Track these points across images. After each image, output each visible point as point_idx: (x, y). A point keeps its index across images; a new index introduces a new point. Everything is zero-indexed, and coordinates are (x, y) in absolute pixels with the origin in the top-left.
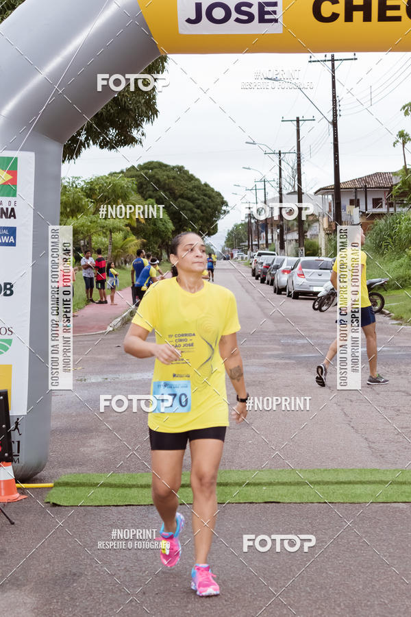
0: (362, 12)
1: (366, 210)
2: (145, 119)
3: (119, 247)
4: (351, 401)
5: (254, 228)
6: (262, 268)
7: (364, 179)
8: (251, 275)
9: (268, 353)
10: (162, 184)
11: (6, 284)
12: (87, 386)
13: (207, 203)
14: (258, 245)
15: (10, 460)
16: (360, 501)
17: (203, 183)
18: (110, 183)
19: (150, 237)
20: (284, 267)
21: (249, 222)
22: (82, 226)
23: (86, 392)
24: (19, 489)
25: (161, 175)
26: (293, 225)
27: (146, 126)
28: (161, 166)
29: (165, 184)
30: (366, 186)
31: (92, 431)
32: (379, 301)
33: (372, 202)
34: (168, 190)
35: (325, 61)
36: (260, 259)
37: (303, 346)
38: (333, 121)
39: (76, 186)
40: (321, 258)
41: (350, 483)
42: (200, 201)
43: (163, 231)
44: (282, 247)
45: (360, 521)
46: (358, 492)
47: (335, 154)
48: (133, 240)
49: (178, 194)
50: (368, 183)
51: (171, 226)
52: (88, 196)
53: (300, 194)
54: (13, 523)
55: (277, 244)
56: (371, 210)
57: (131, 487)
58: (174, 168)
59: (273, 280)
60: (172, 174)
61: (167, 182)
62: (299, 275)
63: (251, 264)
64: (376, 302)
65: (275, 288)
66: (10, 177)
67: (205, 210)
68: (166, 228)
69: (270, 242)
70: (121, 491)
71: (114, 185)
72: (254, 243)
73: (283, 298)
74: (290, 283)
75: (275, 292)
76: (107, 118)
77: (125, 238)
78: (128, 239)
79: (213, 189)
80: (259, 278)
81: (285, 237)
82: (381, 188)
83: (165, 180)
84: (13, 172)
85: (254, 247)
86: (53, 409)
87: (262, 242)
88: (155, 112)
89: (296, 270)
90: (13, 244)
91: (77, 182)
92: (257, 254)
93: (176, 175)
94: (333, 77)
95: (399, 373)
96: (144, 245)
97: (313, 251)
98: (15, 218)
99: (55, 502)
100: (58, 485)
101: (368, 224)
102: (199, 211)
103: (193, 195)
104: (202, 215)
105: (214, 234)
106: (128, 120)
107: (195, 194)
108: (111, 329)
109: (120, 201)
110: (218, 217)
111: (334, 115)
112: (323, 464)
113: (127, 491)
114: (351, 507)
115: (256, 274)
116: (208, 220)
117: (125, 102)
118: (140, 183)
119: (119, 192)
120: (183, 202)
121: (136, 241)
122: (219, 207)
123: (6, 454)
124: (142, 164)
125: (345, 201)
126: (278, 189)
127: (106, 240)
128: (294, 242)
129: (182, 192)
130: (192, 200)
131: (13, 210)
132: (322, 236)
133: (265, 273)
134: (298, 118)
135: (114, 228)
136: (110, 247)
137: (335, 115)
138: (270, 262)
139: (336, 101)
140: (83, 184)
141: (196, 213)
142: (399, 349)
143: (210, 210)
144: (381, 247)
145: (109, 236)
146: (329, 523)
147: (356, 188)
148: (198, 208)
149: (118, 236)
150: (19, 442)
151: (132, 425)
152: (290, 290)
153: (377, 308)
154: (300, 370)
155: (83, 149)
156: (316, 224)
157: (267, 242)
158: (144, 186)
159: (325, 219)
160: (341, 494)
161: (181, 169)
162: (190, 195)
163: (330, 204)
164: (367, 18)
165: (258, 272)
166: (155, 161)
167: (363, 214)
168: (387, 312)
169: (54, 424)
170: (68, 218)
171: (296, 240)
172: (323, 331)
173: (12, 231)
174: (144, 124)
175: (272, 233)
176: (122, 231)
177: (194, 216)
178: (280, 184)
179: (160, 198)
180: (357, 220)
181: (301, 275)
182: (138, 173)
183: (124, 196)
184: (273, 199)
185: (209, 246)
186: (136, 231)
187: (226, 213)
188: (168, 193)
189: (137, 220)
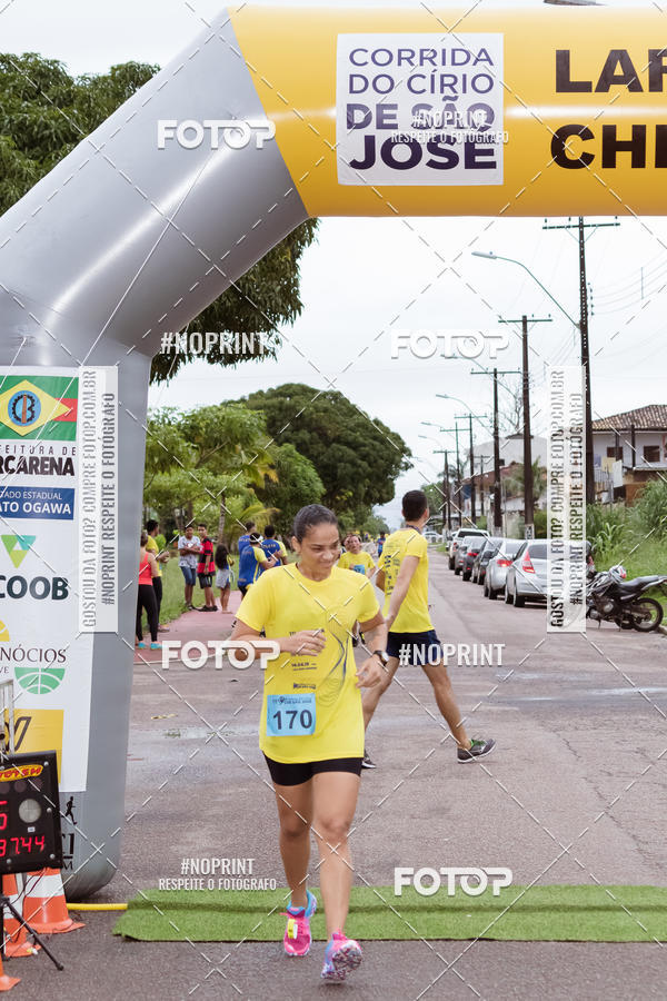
0: (630, 153)
1: (634, 465)
2: (281, 317)
3: (236, 519)
4: (610, 774)
5: (453, 492)
6: (466, 556)
7: (631, 416)
8: (447, 567)
9: (476, 694)
10: (307, 419)
11: (56, 580)
12: (183, 744)
13: (378, 451)
14: (459, 520)
15: (58, 865)
16: (624, 938)
17: (372, 419)
18: (224, 418)
19: (285, 504)
20: (503, 553)
21: (445, 485)
22: (179, 486)
23: (182, 754)
24: (71, 911)
25: (307, 406)
26: (515, 487)
27: (283, 327)
28: (306, 391)
29: (312, 419)
30: (633, 426)
31: (189, 819)
32: (654, 612)
33: (642, 452)
34: (315, 430)
35: (569, 227)
36: (463, 542)
37: (532, 683)
38: (581, 322)
39: (170, 422)
41: (607, 909)
42: (367, 449)
43: (307, 496)
44: (498, 523)
45: (625, 971)
46: (622, 924)
48: (258, 510)
49: (332, 436)
50: (637, 422)
51: (320, 487)
52: (188, 438)
53: (527, 437)
54: (61, 969)
55: (490, 517)
56: (642, 464)
57: (252, 910)
58: (325, 395)
59: (483, 577)
60: (323, 404)
61: (314, 416)
62: (525, 569)
63: (448, 549)
64: (649, 613)
65: (487, 591)
66: (65, 409)
67: (375, 461)
68: (312, 490)
69: (478, 514)
70: (237, 917)
71: (231, 422)
72: (452, 516)
73: (499, 606)
74: (511, 582)
75: (486, 595)
76: (220, 315)
77: (246, 506)
78: (251, 507)
79: (388, 428)
80: (461, 573)
81: (502, 507)
82: (656, 429)
83: (312, 413)
84: (71, 402)
85: (452, 522)
86: (128, 782)
87: (467, 514)
88: (297, 306)
89: (521, 560)
90: (69, 517)
91: (170, 416)
92: (457, 533)
93: (329, 406)
94: (582, 253)
96: (276, 517)
98: (73, 474)
99: (129, 934)
100: (134, 906)
101: (635, 487)
102: (365, 464)
103: (356, 437)
104: (369, 469)
105: (389, 500)
106: (254, 319)
107: (358, 436)
109: (239, 447)
110: (396, 474)
111: (582, 314)
112: (565, 878)
113: (245, 918)
114: (609, 948)
115: (456, 566)
116: (379, 479)
117: (249, 291)
118: (272, 417)
119: (238, 432)
120: (340, 450)
121: (264, 511)
122: (397, 458)
123: (52, 856)
124: (275, 388)
125: (600, 451)
126: (492, 430)
127: (215, 509)
128: (517, 515)
129: (338, 433)
130: (354, 446)
131: (69, 461)
133: (470, 565)
134: (525, 317)
135: (227, 489)
136: (222, 520)
137: (584, 313)
138: (479, 548)
139: (585, 290)
140: (180, 418)
141: (360, 466)
143: (382, 462)
144: (657, 524)
145: (220, 503)
146: (574, 974)
147: (617, 430)
148: (363, 459)
149: (235, 503)
150: (72, 836)
151: (255, 809)
152: (511, 593)
153: (651, 622)
154: (528, 723)
155: (182, 364)
157: (473, 514)
158: (279, 424)
160: (594, 928)
161: (336, 396)
162: (350, 439)
164: (638, 162)
165: (459, 563)
166: (296, 383)
167: (628, 471)
169: (131, 807)
170: (156, 472)
171: (521, 512)
172: (563, 659)
173: (68, 496)
174: (279, 325)
175: (482, 500)
176: (242, 494)
177: (356, 473)
178: (496, 421)
179: (304, 442)
180: (619, 480)
181: (529, 568)
182: (269, 402)
183: (246, 440)
184: (485, 445)
185: (380, 520)
186: (264, 495)
187: (408, 467)
188: (315, 434)
189: (267, 478)
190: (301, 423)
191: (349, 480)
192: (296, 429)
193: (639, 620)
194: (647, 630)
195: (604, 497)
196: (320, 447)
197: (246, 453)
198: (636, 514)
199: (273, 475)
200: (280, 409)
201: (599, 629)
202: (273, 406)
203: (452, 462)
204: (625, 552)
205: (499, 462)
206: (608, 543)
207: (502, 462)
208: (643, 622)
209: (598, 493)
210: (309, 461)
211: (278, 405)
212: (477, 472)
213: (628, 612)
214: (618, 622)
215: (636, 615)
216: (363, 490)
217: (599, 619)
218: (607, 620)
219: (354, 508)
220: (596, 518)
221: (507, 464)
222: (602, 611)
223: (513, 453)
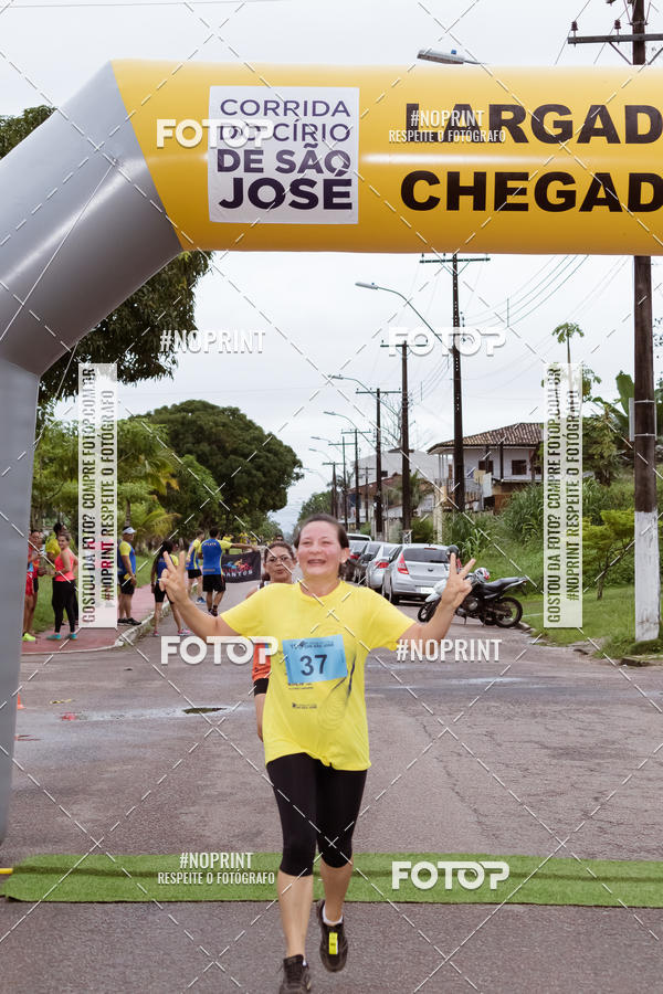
1: (502, 477)
3: (141, 523)
4: (459, 755)
5: (341, 500)
7: (501, 433)
10: (207, 432)
13: (271, 462)
17: (266, 433)
18: (128, 431)
19: (186, 510)
20: (380, 557)
21: (334, 491)
25: (206, 421)
26: (396, 497)
28: (205, 407)
29: (211, 434)
30: (502, 442)
32: (514, 611)
33: (510, 465)
34: (214, 442)
35: (444, 261)
37: (398, 673)
38: (454, 348)
40: (432, 546)
42: (262, 460)
44: (380, 528)
47: (455, 396)
48: (158, 516)
49: (230, 449)
50: (506, 438)
51: (218, 495)
53: (405, 448)
55: (373, 523)
56: (509, 476)
58: (224, 410)
59: (363, 577)
60: (222, 419)
61: (214, 430)
62: (400, 570)
64: (509, 611)
67: (269, 471)
69: (362, 520)
71: (135, 434)
74: (387, 582)
77: (150, 511)
78: (154, 513)
79: (281, 442)
80: (345, 574)
81: (384, 514)
82: (524, 445)
83: (211, 428)
87: (352, 520)
88: (193, 330)
89: (397, 562)
93: (227, 421)
94: (455, 285)
95: (534, 715)
96: (177, 522)
97: (424, 535)
101: (503, 497)
102: (259, 474)
103: (251, 449)
104: (263, 479)
105: (282, 507)
107: (254, 449)
108: (121, 644)
109: (142, 457)
110: (288, 484)
116: (273, 488)
117: (149, 316)
118: (175, 431)
119: (142, 444)
120: (235, 460)
122: (289, 469)
124: (178, 404)
125: (471, 466)
126: (375, 445)
127: (121, 514)
128: (398, 522)
129: (235, 446)
132: (438, 512)
133: (352, 567)
135: (132, 496)
138: (361, 551)
139: (458, 318)
141: (255, 476)
142: (537, 680)
143: (275, 472)
144: (520, 531)
145: (126, 508)
147: (487, 446)
148: (258, 470)
149: (139, 508)
153: (512, 619)
154: (391, 709)
156: (431, 496)
157: (358, 520)
158: (181, 437)
159: (443, 490)
161: (234, 412)
162: (246, 450)
163: (450, 467)
166: (197, 399)
167: (497, 483)
168: (526, 626)
170: (65, 480)
171: (400, 519)
175: (367, 507)
176: (146, 501)
177: (252, 482)
178: (378, 436)
179: (204, 453)
180: (488, 491)
181: (403, 570)
182: (173, 417)
183: (149, 451)
184: (369, 458)
185: (275, 525)
186: (166, 501)
187: (299, 477)
188: (214, 447)
189: (168, 485)
190: (200, 434)
191: (245, 489)
192: (198, 442)
193: (501, 617)
194: (508, 627)
195: (476, 506)
196: (218, 458)
197: (149, 463)
198: (502, 521)
199: (174, 484)
200: (183, 424)
201: (465, 625)
202: (177, 421)
203: (339, 472)
204: (491, 556)
205: (381, 473)
206: (476, 547)
207: (385, 474)
208: (505, 619)
209: (470, 503)
210: (208, 471)
211: (180, 420)
212: (362, 483)
213: (490, 609)
214: (482, 619)
215: (498, 612)
216: (257, 497)
217: (464, 616)
218: (473, 617)
219: (249, 513)
220: (466, 524)
221: (390, 475)
222: (467, 609)
223: (393, 465)
